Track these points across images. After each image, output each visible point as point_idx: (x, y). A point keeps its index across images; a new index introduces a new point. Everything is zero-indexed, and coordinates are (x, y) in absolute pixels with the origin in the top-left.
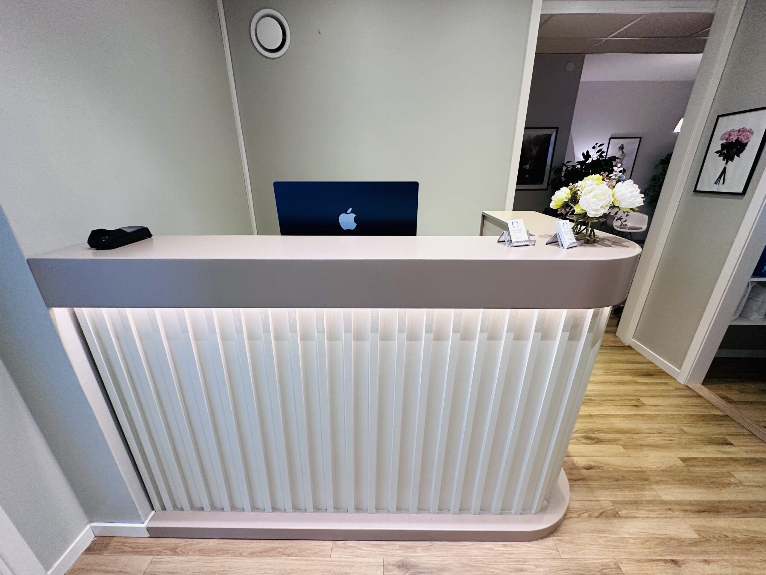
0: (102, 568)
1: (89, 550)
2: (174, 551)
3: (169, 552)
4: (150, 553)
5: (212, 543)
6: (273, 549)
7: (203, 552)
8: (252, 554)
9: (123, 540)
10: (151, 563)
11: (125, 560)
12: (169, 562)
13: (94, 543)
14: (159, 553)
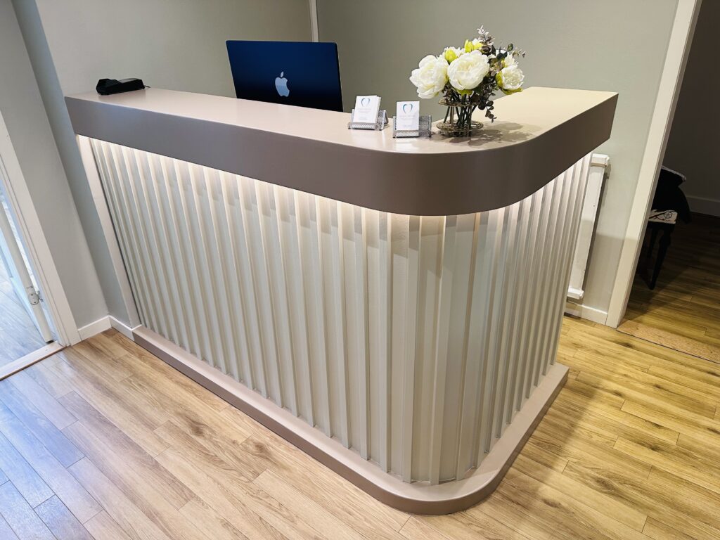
0: (104, 345)
1: (106, 333)
2: (140, 356)
3: (137, 355)
4: (129, 350)
5: (162, 363)
6: (191, 387)
7: (153, 365)
8: (177, 382)
9: (122, 336)
10: (126, 355)
11: (117, 346)
12: (133, 360)
13: (109, 330)
14: (133, 353)
